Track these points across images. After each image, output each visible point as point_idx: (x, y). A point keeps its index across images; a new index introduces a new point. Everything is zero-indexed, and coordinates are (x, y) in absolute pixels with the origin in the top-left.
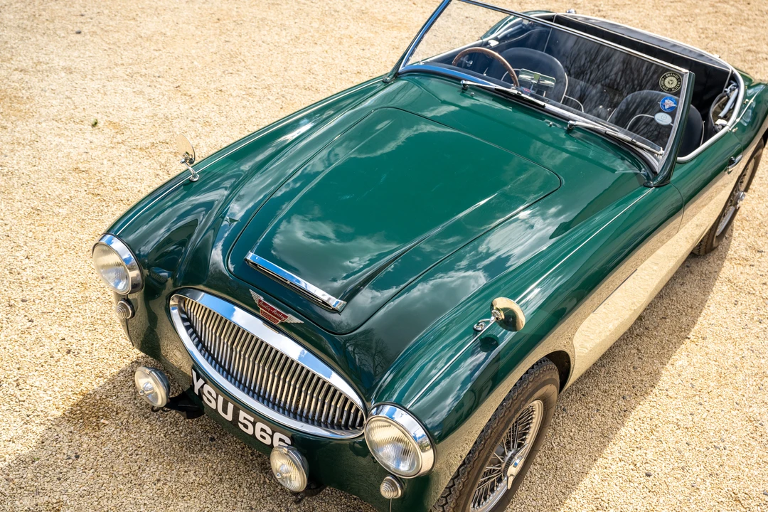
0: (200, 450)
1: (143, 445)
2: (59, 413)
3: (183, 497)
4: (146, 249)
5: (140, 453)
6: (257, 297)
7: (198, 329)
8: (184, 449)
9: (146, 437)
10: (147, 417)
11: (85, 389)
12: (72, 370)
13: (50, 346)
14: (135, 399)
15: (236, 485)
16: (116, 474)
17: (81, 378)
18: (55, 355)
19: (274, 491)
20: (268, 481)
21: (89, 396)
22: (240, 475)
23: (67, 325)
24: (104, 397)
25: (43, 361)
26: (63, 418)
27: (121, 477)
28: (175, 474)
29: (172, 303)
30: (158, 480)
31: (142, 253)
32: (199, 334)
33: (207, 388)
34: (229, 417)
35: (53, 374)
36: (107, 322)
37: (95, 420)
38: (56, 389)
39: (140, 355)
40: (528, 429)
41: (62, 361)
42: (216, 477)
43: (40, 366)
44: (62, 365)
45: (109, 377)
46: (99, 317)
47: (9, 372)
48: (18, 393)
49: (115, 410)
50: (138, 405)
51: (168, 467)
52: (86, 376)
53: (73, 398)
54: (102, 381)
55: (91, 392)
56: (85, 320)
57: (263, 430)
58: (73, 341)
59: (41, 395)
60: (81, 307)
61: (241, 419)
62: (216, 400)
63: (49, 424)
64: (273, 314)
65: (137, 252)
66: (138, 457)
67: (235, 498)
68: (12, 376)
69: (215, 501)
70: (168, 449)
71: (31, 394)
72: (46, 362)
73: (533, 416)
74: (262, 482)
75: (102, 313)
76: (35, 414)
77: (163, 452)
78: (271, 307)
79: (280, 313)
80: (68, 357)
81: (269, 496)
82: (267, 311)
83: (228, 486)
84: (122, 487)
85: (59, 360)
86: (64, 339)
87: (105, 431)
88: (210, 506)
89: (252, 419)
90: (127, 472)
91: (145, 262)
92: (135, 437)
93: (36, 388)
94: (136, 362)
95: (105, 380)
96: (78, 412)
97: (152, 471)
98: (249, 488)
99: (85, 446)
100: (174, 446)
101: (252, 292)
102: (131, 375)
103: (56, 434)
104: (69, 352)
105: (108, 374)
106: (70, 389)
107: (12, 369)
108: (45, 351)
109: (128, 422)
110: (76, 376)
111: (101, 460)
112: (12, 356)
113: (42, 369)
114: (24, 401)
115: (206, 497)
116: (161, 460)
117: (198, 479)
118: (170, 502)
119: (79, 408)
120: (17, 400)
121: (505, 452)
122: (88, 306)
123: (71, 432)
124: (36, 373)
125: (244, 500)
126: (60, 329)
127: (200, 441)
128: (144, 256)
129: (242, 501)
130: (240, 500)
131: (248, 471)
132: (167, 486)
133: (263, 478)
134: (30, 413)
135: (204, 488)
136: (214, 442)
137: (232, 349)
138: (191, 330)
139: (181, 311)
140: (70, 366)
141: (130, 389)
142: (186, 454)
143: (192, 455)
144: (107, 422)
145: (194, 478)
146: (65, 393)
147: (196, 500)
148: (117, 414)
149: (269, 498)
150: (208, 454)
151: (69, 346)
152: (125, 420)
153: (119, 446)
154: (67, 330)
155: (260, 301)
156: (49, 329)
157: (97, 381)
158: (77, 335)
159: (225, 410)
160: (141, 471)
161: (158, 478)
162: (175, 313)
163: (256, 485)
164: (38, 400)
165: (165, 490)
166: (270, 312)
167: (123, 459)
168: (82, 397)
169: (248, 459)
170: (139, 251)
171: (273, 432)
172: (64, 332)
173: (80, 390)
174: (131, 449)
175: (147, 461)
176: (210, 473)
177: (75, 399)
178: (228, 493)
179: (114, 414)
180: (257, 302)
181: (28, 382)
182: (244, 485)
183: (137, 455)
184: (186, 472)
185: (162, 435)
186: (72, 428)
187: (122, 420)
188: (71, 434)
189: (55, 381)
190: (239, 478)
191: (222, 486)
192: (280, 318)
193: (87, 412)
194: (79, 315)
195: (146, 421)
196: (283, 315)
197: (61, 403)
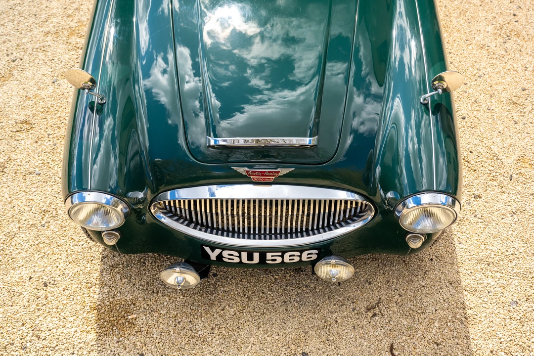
0: (215, 288)
1: (175, 313)
2: (93, 336)
3: (239, 327)
5: (180, 320)
6: (242, 170)
8: (205, 295)
9: (173, 306)
10: (158, 292)
11: (92, 304)
12: (65, 297)
13: (28, 290)
14: (134, 285)
15: (261, 294)
16: (181, 346)
17: (79, 298)
18: (39, 294)
19: (286, 280)
20: (277, 277)
21: (100, 307)
22: (256, 286)
23: (19, 265)
24: (111, 300)
25: (34, 306)
26: (100, 336)
27: (187, 346)
28: (218, 317)
30: (213, 329)
31: (113, 187)
33: (226, 252)
35: (54, 310)
36: (48, 242)
37: (124, 321)
38: (71, 319)
39: (101, 250)
41: (49, 295)
42: (244, 299)
43: (36, 311)
44: (53, 298)
45: (98, 282)
46: (37, 242)
47: (20, 333)
48: (45, 343)
49: (130, 303)
50: (141, 287)
51: (209, 315)
52: (81, 294)
53: (90, 316)
54: (96, 289)
55: (98, 303)
56: (29, 252)
58: (39, 274)
59: (65, 332)
60: (13, 244)
61: (269, 258)
62: (239, 256)
63: (96, 348)
64: (265, 176)
65: (109, 190)
66: (181, 324)
67: (268, 303)
68: (26, 334)
69: (259, 314)
70: (195, 303)
71: (57, 337)
72: (37, 305)
74: (274, 280)
75: (35, 238)
76: (78, 349)
77: (194, 308)
78: (260, 172)
79: (272, 172)
80: (49, 289)
81: (287, 286)
82: (259, 176)
83: (257, 299)
84: (194, 352)
85: (46, 298)
86: (30, 278)
87: (140, 323)
88: (260, 321)
90: (187, 340)
92: (165, 312)
93: (54, 331)
94: (104, 258)
95: (97, 286)
96: (105, 324)
97: (201, 327)
98: (271, 290)
99: (138, 344)
100: (196, 298)
101: (235, 168)
102: (111, 270)
103: (109, 352)
104: (45, 285)
105: (94, 281)
106: (81, 312)
107: (19, 328)
108: (27, 296)
109: (148, 305)
110: (73, 299)
111: (161, 345)
112: (6, 319)
113: (41, 312)
114: (57, 345)
115: (251, 316)
116: (199, 314)
117: (235, 309)
118: (235, 337)
119: (102, 321)
120: (51, 349)
122: (17, 240)
123: (118, 342)
124: (41, 318)
125: (276, 300)
126: (19, 272)
127: (209, 282)
128: (116, 188)
129: (275, 302)
130: (272, 302)
131: (258, 279)
132: (223, 329)
133: (272, 277)
134: (71, 351)
135: (245, 311)
136: (219, 276)
140: (60, 295)
141: (124, 281)
142: (209, 298)
143: (214, 295)
144: (134, 316)
145: (233, 310)
146: (80, 317)
147: (248, 323)
148: (134, 304)
149: (288, 287)
150: (224, 287)
151: (41, 280)
152: (145, 305)
153: (161, 325)
154: (24, 269)
155: (247, 172)
156: (9, 278)
157: (92, 291)
158: (36, 269)
159: (250, 259)
160: (195, 332)
161: (211, 328)
163: (273, 285)
164: (67, 337)
165: (224, 332)
166: (262, 176)
167: (174, 333)
168: (96, 311)
169: (251, 272)
170: (110, 187)
172: (25, 274)
173: (88, 307)
174: (171, 322)
175: (190, 322)
176: (239, 299)
177: (93, 315)
178: (262, 303)
179: (132, 306)
180: (244, 173)
181: (43, 329)
182: (265, 290)
183: (179, 323)
184: (223, 310)
185: (182, 297)
186: (115, 338)
187: (142, 306)
188: (120, 343)
189: (62, 314)
190: (258, 288)
191: (254, 302)
192: (273, 176)
193: (112, 319)
194: (18, 251)
195: (160, 294)
196: (275, 172)
197: (86, 327)
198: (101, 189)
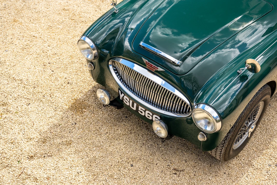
0: (122, 121)
1: (100, 119)
2: (67, 107)
3: (117, 139)
4: (99, 42)
5: (99, 122)
6: (145, 60)
7: (121, 74)
8: (116, 121)
9: (101, 116)
10: (101, 109)
11: (76, 98)
12: (70, 90)
13: (61, 81)
14: (95, 101)
15: (137, 135)
16: (91, 130)
17: (74, 93)
18: (63, 84)
19: (152, 137)
20: (149, 133)
21: (78, 100)
22: (138, 131)
23: (66, 72)
24: (83, 101)
25: (59, 87)
26: (69, 109)
27: (93, 131)
28: (113, 130)
29: (110, 63)
30: (107, 133)
31: (97, 43)
32: (121, 76)
33: (125, 97)
34: (135, 109)
35: (63, 92)
36: (82, 71)
37: (81, 110)
38: (65, 98)
39: (96, 84)
40: (257, 113)
41: (66, 87)
42: (129, 132)
43: (58, 89)
44: (66, 88)
45: (85, 93)
46: (78, 69)
47: (47, 91)
48: (51, 99)
49: (88, 106)
50: (97, 104)
51: (110, 128)
52: (76, 93)
53: (72, 101)
54: (82, 95)
55: (78, 99)
56: (73, 71)
57: (148, 114)
58: (70, 79)
59: (60, 100)
60: (71, 65)
61: (139, 109)
62: (129, 102)
63: (64, 111)
64: (152, 67)
65: (96, 43)
66: (98, 124)
67: (137, 140)
68: (48, 93)
69: (129, 141)
70: (110, 121)
71: (56, 100)
72: (60, 87)
73: (259, 108)
74: (147, 134)
75: (79, 68)
76: (58, 107)
77: (108, 122)
78: (151, 65)
79: (155, 67)
80: (68, 85)
81: (150, 139)
82: (149, 66)
83: (134, 135)
84: (93, 135)
85: (65, 87)
86: (66, 78)
87: (85, 114)
88: (127, 143)
89: (144, 109)
90: (95, 130)
91: (99, 47)
92: (97, 116)
93: (57, 98)
94: (94, 87)
95: (83, 94)
96: (74, 107)
97: (104, 129)
98: (142, 136)
99: (78, 119)
100: (112, 120)
101: (143, 58)
102: (93, 92)
103: (67, 115)
104: (68, 83)
105: (84, 92)
106: (70, 98)
107: (48, 90)
108: (59, 83)
109: (93, 110)
110: (72, 93)
111: (85, 125)
112: (47, 85)
113: (59, 90)
114: (54, 102)
115: (126, 139)
116: (107, 125)
117: (122, 132)
118: (112, 141)
119: (74, 105)
120: (51, 102)
121: (248, 122)
122: (74, 65)
123: (72, 114)
124: (57, 92)
125: (141, 141)
126: (64, 74)
127: (122, 118)
128: (98, 44)
129: (140, 141)
130: (139, 140)
131: (141, 129)
132: (111, 135)
133: (147, 132)
134: (56, 107)
135: (125, 136)
136: (127, 118)
137: (135, 82)
138: (118, 74)
139: (113, 66)
140: (69, 89)
141: (93, 98)
142: (117, 123)
143: (119, 123)
144: (85, 110)
145: (121, 132)
146: (69, 99)
147: (122, 141)
148: (89, 107)
149: (150, 140)
150: (125, 123)
151: (68, 81)
152: (92, 110)
153: (91, 120)
154: (67, 75)
155: (146, 62)
156: (60, 74)
157: (80, 94)
158: (71, 77)
159: (133, 106)
160: (100, 129)
161: (107, 132)
162: (111, 67)
163: (145, 135)
164: (59, 102)
165: (110, 136)
166: (151, 66)
167: (93, 125)
168: (75, 101)
169: (141, 125)
170: (96, 42)
171: (153, 115)
172: (66, 75)
173: (74, 98)
174: (95, 121)
175: (102, 125)
176: (127, 130)
177: (73, 101)
178: (134, 138)
179: (88, 107)
180: (145, 62)
181: (54, 95)
182: (140, 135)
183: (98, 123)
184: (117, 130)
185: (107, 115)
186: (73, 113)
187: (91, 109)
188: (72, 115)
189: (64, 95)
190: (138, 132)
191: (131, 135)
192: (155, 69)
193: (78, 106)
194: (71, 68)
195: (100, 110)
196: (156, 68)
197: (67, 103)
198: (93, 41)
